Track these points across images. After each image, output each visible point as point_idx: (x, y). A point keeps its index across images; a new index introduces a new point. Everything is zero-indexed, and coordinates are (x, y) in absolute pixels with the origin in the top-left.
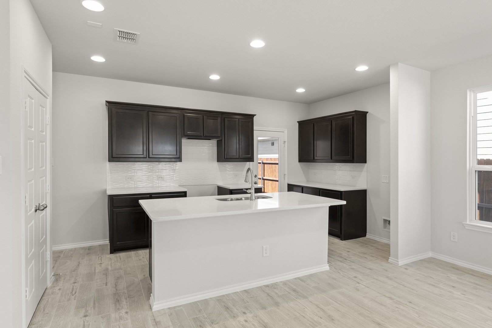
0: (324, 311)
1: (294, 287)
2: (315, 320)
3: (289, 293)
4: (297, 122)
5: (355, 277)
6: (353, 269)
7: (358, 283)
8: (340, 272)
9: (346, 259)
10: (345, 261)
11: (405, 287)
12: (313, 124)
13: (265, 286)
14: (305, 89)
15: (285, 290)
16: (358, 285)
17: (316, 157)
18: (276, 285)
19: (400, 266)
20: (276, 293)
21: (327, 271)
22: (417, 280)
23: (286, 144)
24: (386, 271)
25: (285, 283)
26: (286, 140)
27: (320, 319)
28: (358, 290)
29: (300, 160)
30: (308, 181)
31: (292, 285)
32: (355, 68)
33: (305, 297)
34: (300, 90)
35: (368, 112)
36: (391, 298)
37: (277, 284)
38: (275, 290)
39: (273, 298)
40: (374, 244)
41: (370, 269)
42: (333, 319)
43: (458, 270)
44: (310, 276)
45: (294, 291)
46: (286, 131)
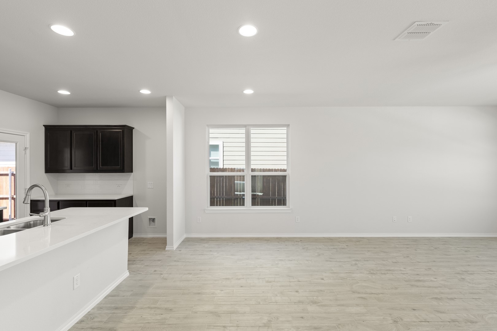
0: (158, 308)
1: (113, 306)
2: (159, 318)
3: (114, 313)
4: (44, 125)
5: (155, 271)
6: (147, 266)
7: (161, 274)
8: (139, 273)
9: (134, 261)
10: (135, 262)
11: (190, 262)
12: (70, 132)
13: (77, 323)
14: (70, 92)
15: (105, 313)
16: (162, 276)
17: (75, 167)
18: (91, 314)
19: (175, 250)
20: (100, 322)
21: (128, 277)
22: (191, 255)
23: (28, 151)
24: (170, 257)
25: (99, 307)
26: (28, 146)
27: (162, 315)
28: (166, 279)
29: (48, 170)
30: (57, 194)
31: (109, 305)
32: (140, 90)
33: (132, 308)
34: (64, 92)
35: (134, 128)
36: (190, 274)
37: (89, 313)
38: (96, 320)
39: (102, 328)
40: (144, 241)
41: (159, 260)
42: (171, 310)
43: (204, 240)
44: (118, 288)
45: (116, 308)
46: (28, 135)
